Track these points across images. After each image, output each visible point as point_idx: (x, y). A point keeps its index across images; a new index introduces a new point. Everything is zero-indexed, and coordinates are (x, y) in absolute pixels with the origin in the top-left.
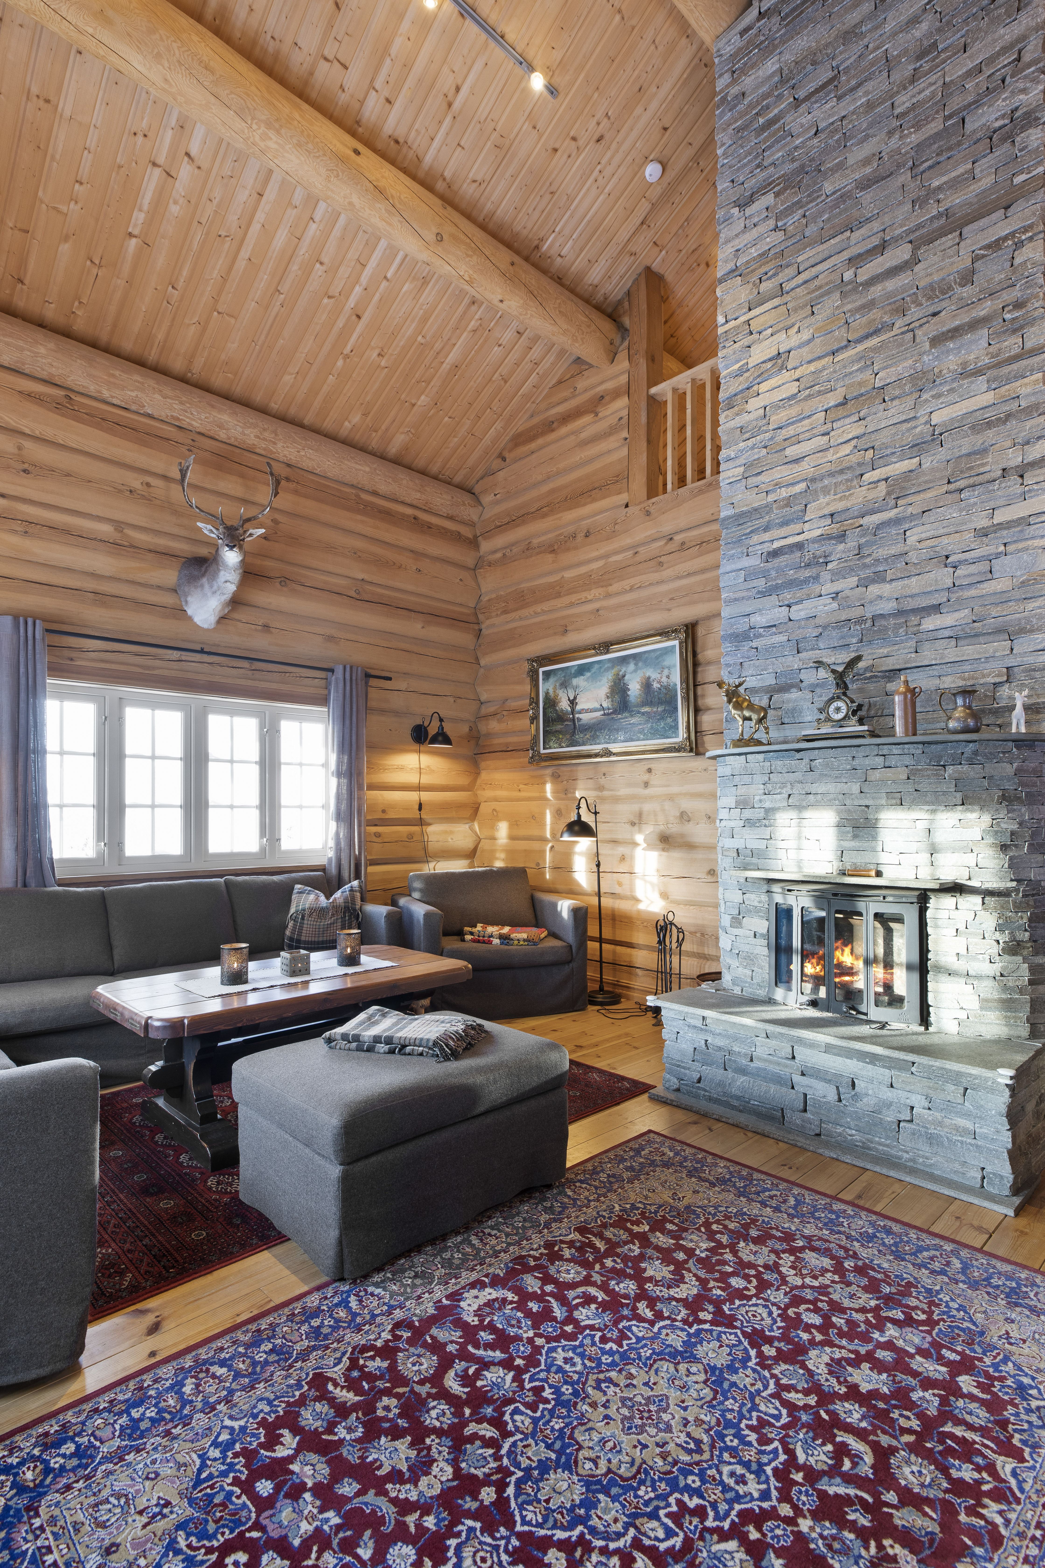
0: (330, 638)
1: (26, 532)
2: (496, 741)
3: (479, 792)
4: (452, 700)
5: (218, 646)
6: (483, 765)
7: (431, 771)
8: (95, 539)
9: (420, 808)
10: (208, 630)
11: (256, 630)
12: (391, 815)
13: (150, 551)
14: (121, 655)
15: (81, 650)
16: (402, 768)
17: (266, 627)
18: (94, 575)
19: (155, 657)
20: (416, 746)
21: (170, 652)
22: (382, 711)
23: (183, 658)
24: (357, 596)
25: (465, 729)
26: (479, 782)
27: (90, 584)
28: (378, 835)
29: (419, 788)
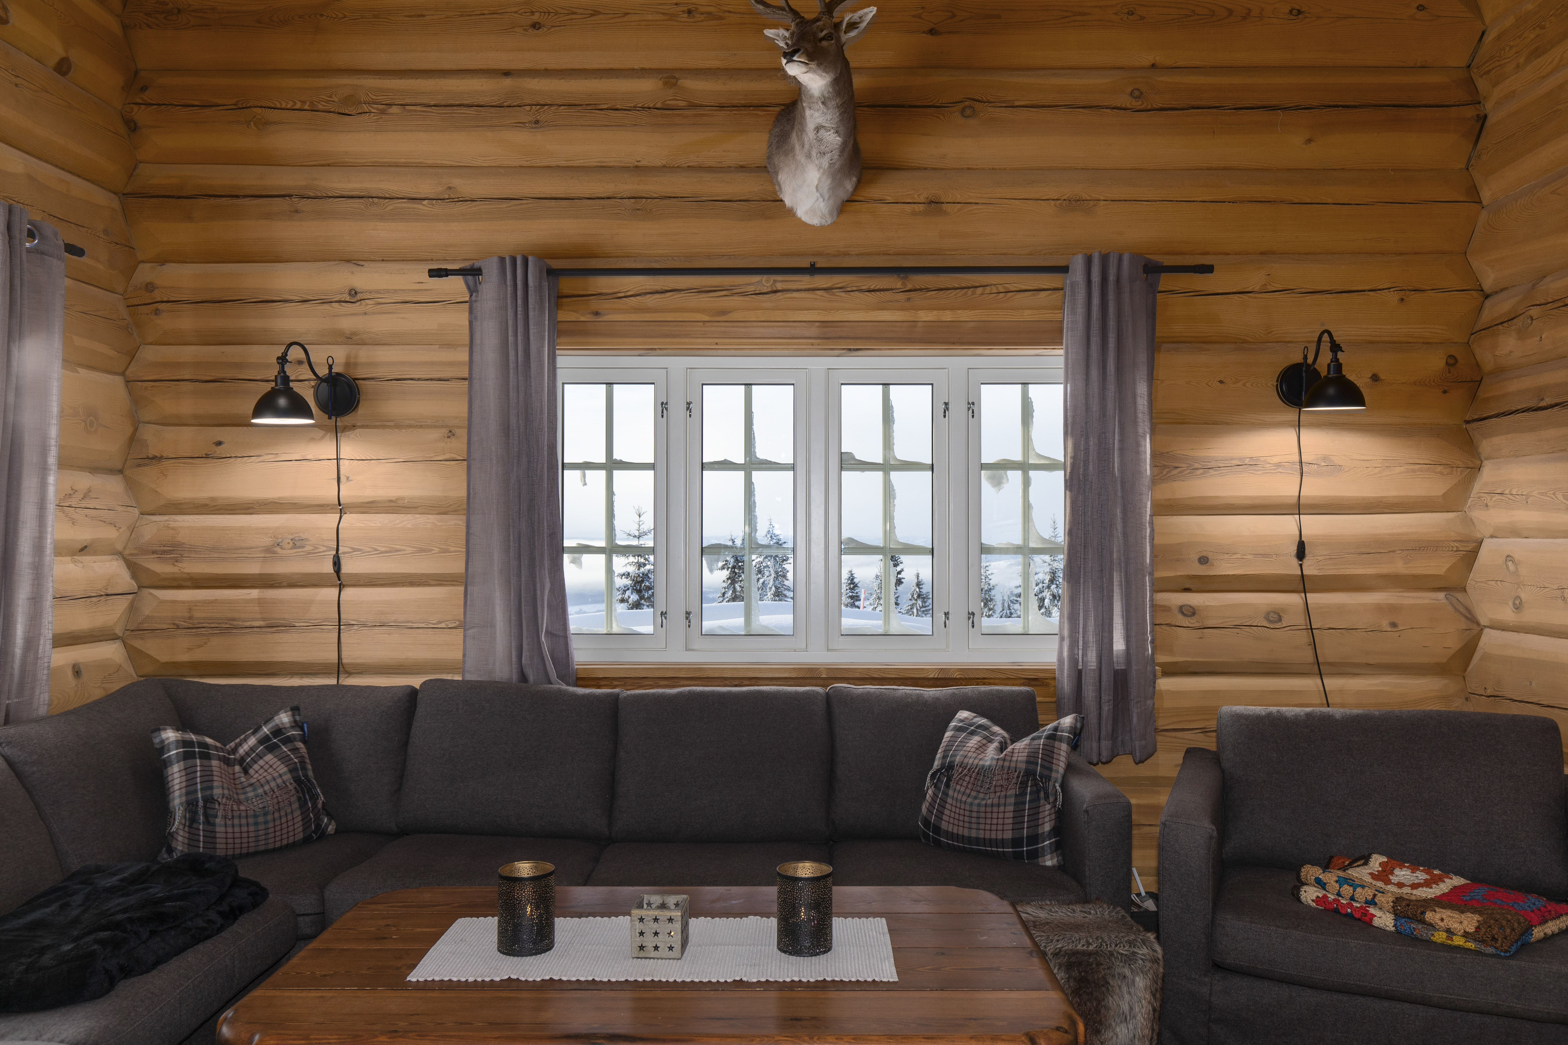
0: (1074, 204)
1: (537, 122)
2: (1514, 386)
3: (1477, 514)
4: (1393, 297)
5: (846, 254)
6: (1486, 446)
7: (1330, 466)
8: (634, 108)
9: (1301, 552)
10: (822, 228)
11: (914, 214)
12: (1225, 568)
13: (721, 107)
14: (677, 295)
15: (615, 296)
16: (1251, 465)
17: (934, 204)
18: (638, 170)
19: (730, 291)
20: (1291, 414)
21: (755, 279)
22: (1202, 343)
23: (779, 286)
24: (1137, 104)
25: (1436, 362)
26: (1477, 487)
27: (628, 186)
28: (1189, 611)
29: (1298, 508)
